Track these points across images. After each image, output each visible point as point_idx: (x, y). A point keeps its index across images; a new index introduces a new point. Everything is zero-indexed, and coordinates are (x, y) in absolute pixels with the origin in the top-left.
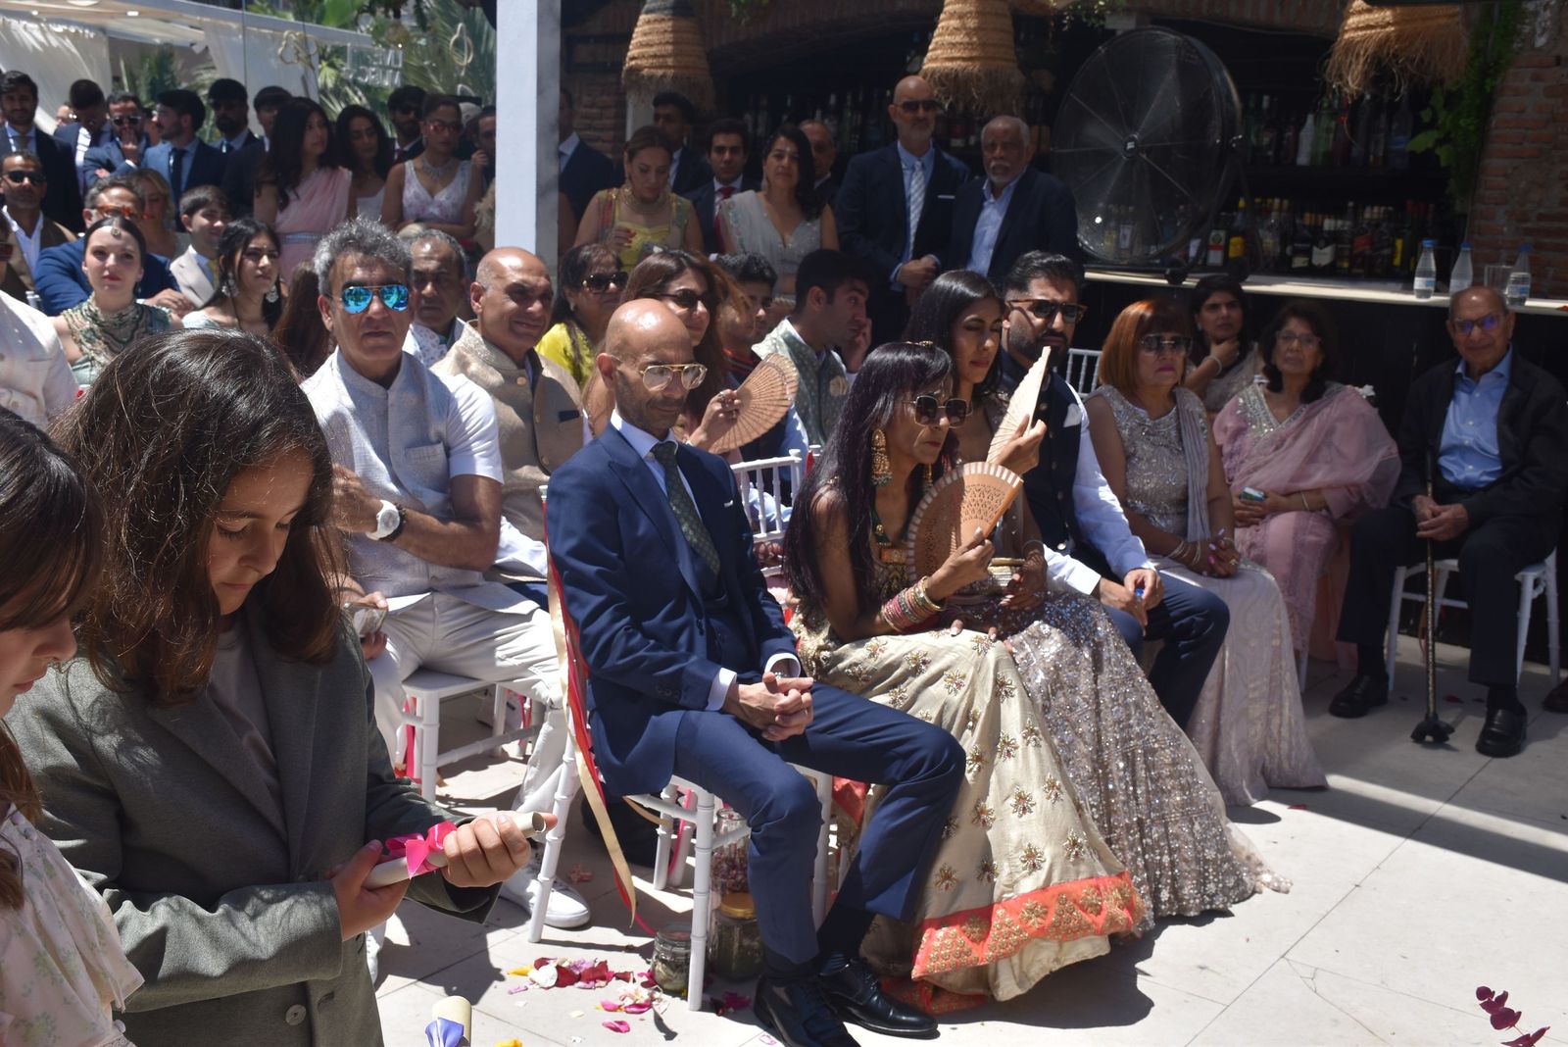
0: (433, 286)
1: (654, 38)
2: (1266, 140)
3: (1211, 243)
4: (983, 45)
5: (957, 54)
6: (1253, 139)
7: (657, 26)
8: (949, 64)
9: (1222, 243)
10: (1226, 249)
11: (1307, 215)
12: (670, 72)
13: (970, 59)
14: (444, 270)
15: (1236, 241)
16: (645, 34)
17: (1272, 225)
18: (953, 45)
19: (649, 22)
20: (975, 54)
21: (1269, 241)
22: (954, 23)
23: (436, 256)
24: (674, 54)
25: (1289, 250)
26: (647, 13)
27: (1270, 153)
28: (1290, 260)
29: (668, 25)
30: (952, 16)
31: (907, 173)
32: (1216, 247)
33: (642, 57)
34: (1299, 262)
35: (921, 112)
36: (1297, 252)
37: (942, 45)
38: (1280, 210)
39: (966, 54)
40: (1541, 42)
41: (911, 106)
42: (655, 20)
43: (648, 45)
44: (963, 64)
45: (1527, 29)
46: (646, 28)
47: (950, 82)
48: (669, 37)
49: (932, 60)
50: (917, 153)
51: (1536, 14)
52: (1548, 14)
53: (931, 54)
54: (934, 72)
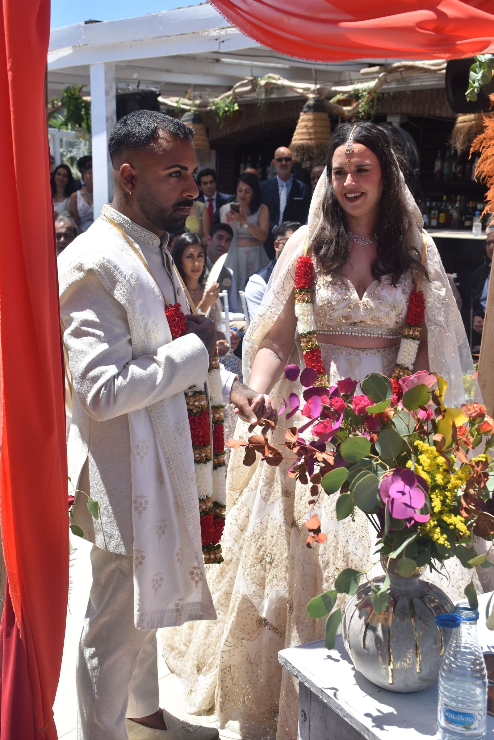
0: (65, 238)
2: (458, 169)
3: (432, 216)
4: (315, 133)
5: (304, 137)
6: (453, 169)
8: (301, 142)
9: (437, 216)
10: (438, 219)
11: (471, 202)
13: (310, 139)
14: (68, 232)
15: (442, 215)
17: (457, 207)
18: (303, 133)
20: (312, 137)
21: (455, 214)
22: (303, 124)
23: (66, 226)
25: (463, 218)
27: (460, 175)
28: (463, 223)
30: (303, 120)
31: (280, 188)
32: (434, 218)
34: (467, 223)
35: (284, 162)
36: (467, 219)
37: (298, 134)
38: (460, 201)
39: (308, 137)
41: (280, 160)
44: (306, 141)
47: (301, 149)
49: (295, 140)
50: (285, 179)
53: (294, 137)
54: (294, 145)
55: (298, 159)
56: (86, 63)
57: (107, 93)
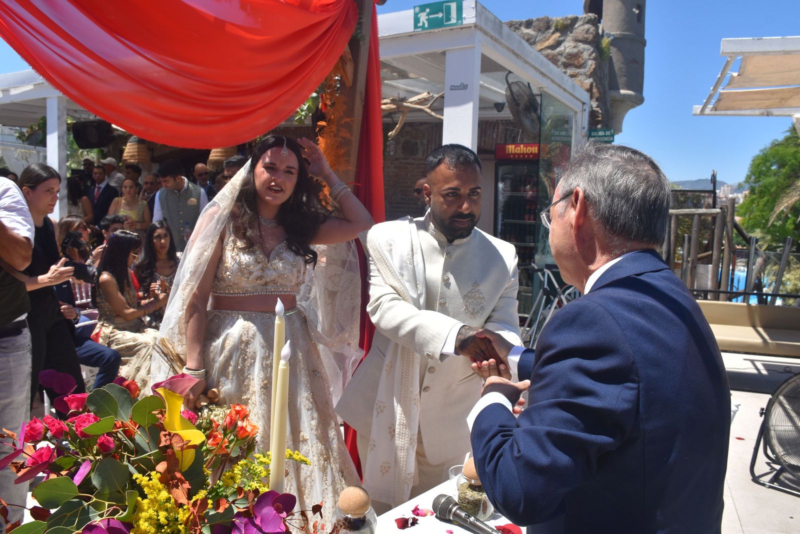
1: (130, 150)
4: (226, 152)
5: (218, 155)
7: (132, 147)
8: (217, 158)
12: (136, 161)
13: (222, 156)
16: (129, 149)
18: (217, 152)
19: (130, 145)
24: (138, 155)
26: (131, 142)
29: (136, 146)
33: (127, 156)
39: (221, 155)
40: (392, 153)
42: (132, 145)
43: (129, 152)
45: (388, 150)
46: (129, 147)
47: (216, 163)
48: (136, 150)
51: (390, 146)
52: (393, 146)
53: (211, 155)
54: (211, 160)
55: (214, 170)
56: (44, 96)
57: (59, 118)
